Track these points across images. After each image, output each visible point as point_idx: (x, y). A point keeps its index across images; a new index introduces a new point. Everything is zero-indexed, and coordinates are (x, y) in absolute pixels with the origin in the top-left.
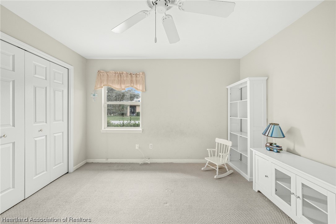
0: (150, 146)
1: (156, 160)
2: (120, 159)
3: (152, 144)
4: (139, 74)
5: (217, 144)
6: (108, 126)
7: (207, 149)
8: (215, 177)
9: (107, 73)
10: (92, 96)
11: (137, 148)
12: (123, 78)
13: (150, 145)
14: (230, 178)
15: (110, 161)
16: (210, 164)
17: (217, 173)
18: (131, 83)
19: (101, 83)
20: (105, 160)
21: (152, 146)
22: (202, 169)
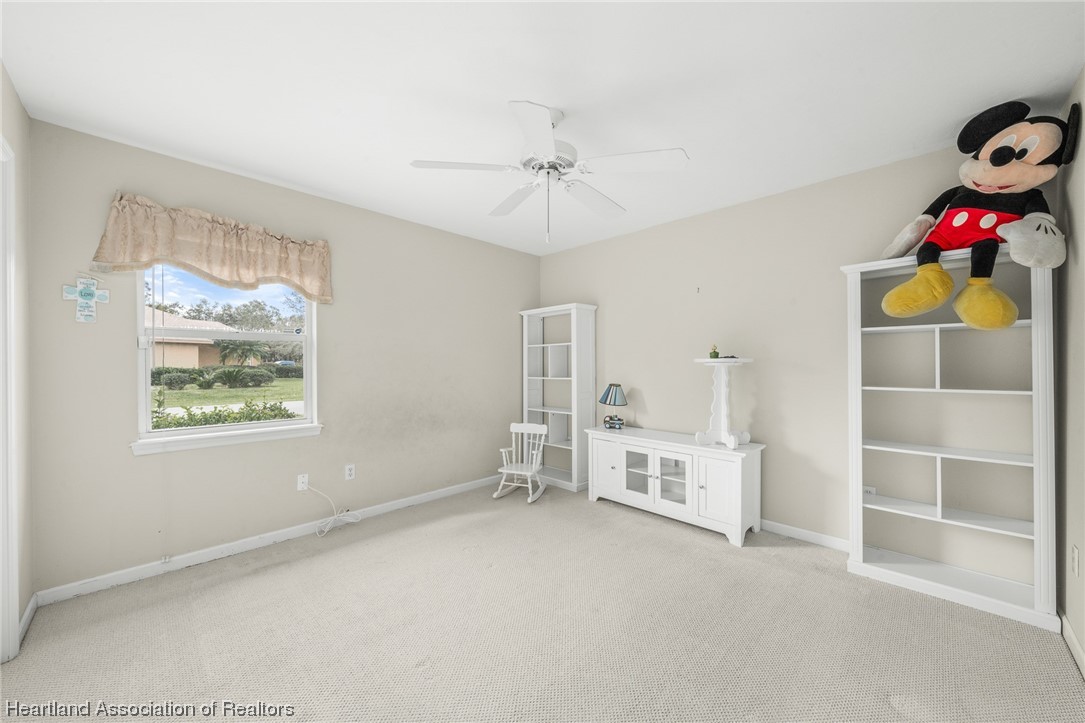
0: (347, 472)
1: (366, 509)
2: (232, 540)
3: (353, 466)
4: (312, 245)
5: (514, 435)
6: (156, 426)
7: (501, 450)
8: (529, 500)
9: (174, 215)
10: (75, 296)
11: (301, 486)
12: (247, 247)
13: (347, 467)
14: (547, 497)
15: (180, 561)
16: (510, 478)
17: (530, 492)
18: (280, 267)
19: (138, 246)
20: (159, 562)
21: (353, 472)
22: (495, 496)
